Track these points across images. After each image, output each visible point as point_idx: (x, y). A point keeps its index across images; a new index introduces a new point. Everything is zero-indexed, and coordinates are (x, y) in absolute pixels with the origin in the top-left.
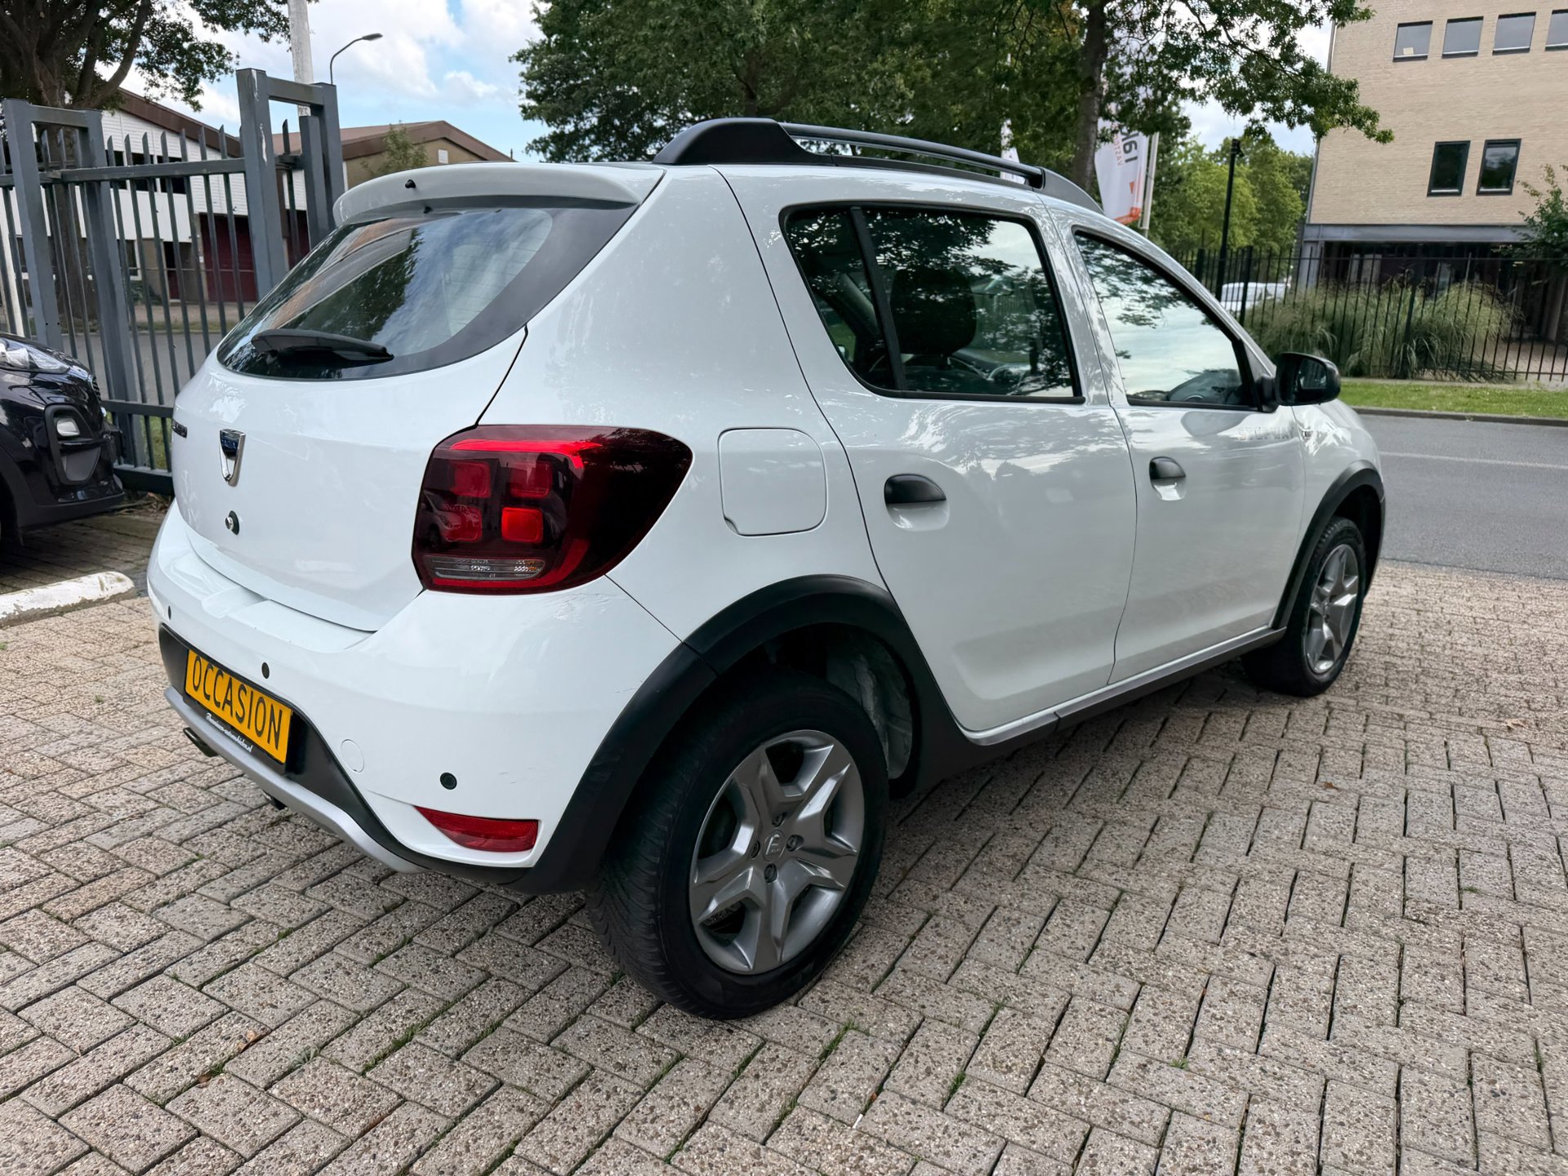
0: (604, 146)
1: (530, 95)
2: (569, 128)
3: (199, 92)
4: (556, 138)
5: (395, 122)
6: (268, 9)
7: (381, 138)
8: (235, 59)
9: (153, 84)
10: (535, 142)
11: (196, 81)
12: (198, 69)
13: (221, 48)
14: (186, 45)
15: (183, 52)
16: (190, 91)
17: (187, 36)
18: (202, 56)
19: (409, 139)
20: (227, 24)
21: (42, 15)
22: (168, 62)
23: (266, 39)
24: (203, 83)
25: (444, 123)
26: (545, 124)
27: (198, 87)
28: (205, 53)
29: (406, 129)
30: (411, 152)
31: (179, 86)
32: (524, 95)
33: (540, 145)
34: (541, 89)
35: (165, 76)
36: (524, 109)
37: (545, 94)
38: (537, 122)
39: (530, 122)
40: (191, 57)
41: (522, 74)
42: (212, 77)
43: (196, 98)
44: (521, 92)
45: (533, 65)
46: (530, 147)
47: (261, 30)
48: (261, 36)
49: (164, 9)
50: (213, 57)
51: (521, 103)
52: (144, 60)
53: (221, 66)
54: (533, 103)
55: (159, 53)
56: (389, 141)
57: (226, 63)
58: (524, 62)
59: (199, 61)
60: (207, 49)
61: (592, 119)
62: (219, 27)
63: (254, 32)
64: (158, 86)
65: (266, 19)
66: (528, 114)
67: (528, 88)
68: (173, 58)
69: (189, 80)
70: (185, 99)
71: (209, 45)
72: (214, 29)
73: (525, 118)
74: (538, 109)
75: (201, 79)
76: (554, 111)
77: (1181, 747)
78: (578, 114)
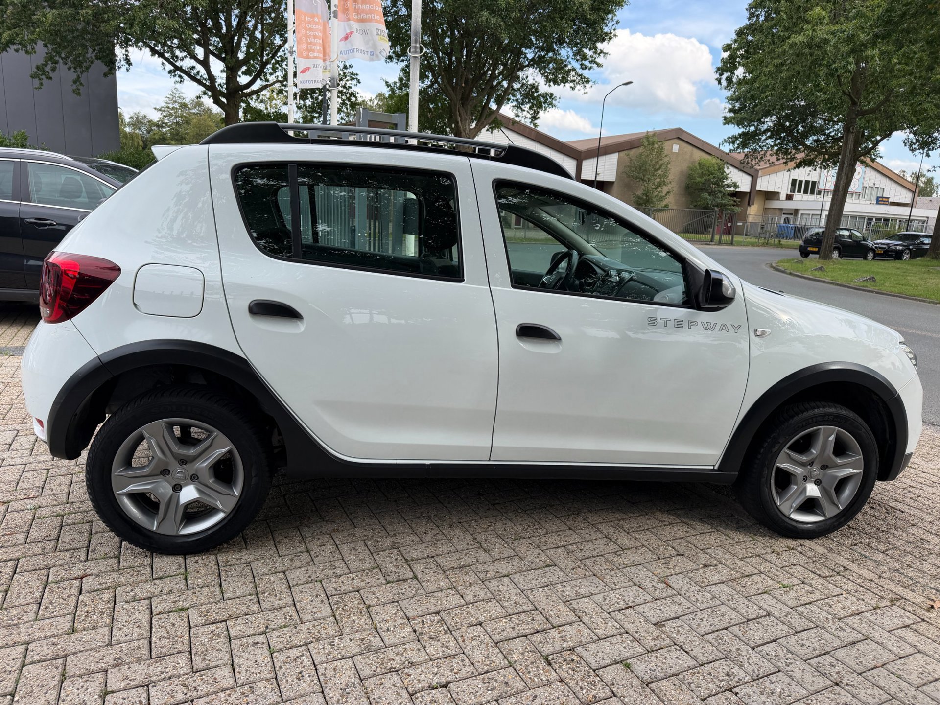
0: (776, 139)
1: (730, 111)
2: (752, 129)
3: (538, 118)
4: (743, 134)
5: (650, 129)
6: (577, 73)
7: (639, 139)
8: (558, 100)
9: (518, 116)
10: (729, 138)
11: (538, 113)
12: (540, 106)
13: (552, 94)
15: (534, 98)
16: (534, 118)
17: (537, 90)
18: (542, 100)
19: (656, 139)
20: (555, 82)
21: (463, 85)
22: (527, 103)
23: (573, 88)
24: (541, 113)
25: (680, 129)
26: (736, 126)
27: (538, 115)
28: (544, 98)
29: (655, 134)
30: (656, 146)
31: (529, 116)
32: (727, 110)
33: (732, 140)
34: (737, 105)
35: (524, 111)
36: (725, 118)
37: (740, 109)
38: (731, 126)
39: (727, 125)
40: (537, 100)
41: (727, 98)
42: (546, 110)
43: (536, 122)
44: (725, 108)
45: (735, 92)
46: (725, 141)
47: (572, 85)
48: (571, 87)
49: (527, 77)
50: (547, 99)
51: (723, 115)
52: (515, 103)
53: (551, 104)
54: (732, 114)
55: (523, 100)
56: (645, 141)
57: (554, 102)
58: (729, 90)
59: (541, 102)
60: (545, 95)
61: (769, 122)
62: (552, 84)
63: (568, 85)
64: (519, 116)
65: (575, 78)
66: (727, 121)
67: (731, 106)
68: (529, 101)
69: (534, 112)
70: (531, 122)
71: (546, 94)
72: (550, 85)
73: (724, 124)
74: (734, 118)
75: (540, 111)
76: (744, 119)
77: (611, 531)
78: (759, 120)
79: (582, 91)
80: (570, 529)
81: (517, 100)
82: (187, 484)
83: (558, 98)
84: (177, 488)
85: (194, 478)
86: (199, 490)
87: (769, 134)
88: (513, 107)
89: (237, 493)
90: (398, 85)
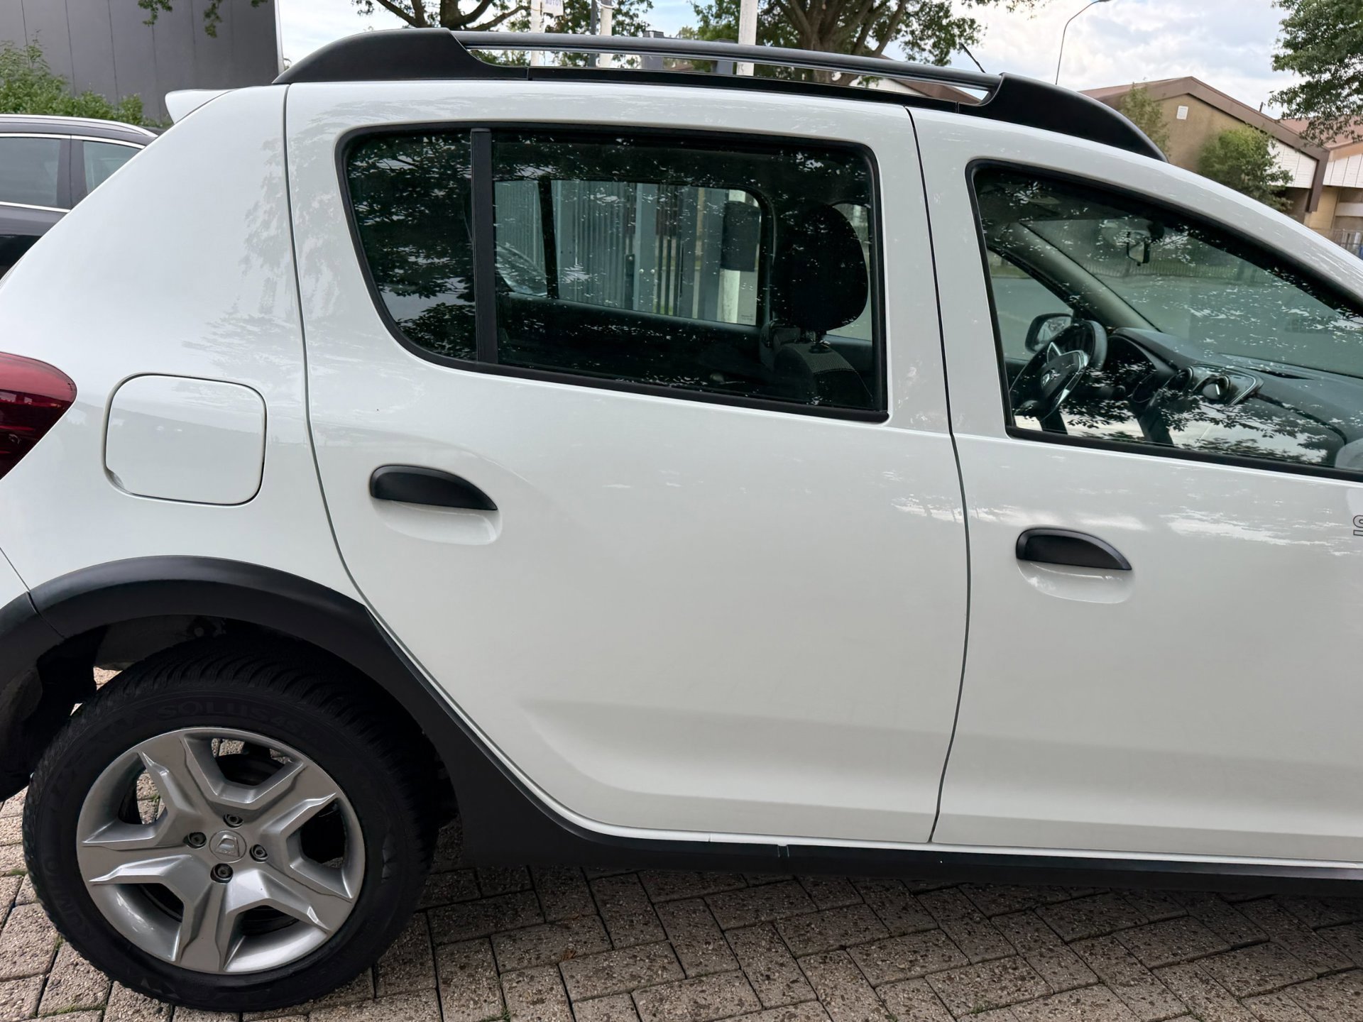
1: (1288, 44)
2: (1326, 76)
3: (946, 63)
4: (1309, 87)
5: (1140, 80)
7: (1119, 97)
8: (983, 31)
9: (912, 58)
10: (1282, 93)
11: (947, 53)
12: (951, 43)
13: (973, 21)
14: (945, 22)
15: (941, 28)
17: (947, 14)
19: (1148, 96)
21: (824, 7)
22: (929, 37)
23: (1011, 10)
25: (1192, 78)
26: (1297, 73)
27: (948, 58)
28: (959, 27)
29: (1147, 87)
30: (1148, 109)
32: (1281, 44)
33: (1288, 97)
34: (1301, 35)
35: (924, 50)
36: (1277, 58)
37: (1306, 42)
38: (1288, 72)
39: (1279, 71)
40: (947, 32)
41: (1283, 22)
44: (1278, 40)
45: (1298, 11)
46: (1274, 99)
48: (1008, 7)
50: (965, 30)
51: (1275, 52)
52: (909, 38)
53: (971, 38)
54: (1290, 52)
55: (922, 31)
56: (1128, 100)
57: (975, 34)
58: (1288, 7)
59: (953, 36)
60: (960, 24)
64: (914, 59)
66: (1280, 63)
67: (1288, 37)
68: (934, 34)
69: (941, 52)
71: (964, 20)
72: (970, 6)
73: (1275, 69)
74: (1294, 58)
75: (952, 50)
76: (1312, 59)
77: (1200, 992)
78: (1341, 61)
79: (1028, 12)
80: (1100, 982)
81: (912, 33)
82: (244, 867)
83: (982, 28)
84: (223, 873)
85: (257, 854)
86: (268, 882)
87: (1356, 85)
88: (907, 43)
89: (350, 890)
90: (714, 10)
